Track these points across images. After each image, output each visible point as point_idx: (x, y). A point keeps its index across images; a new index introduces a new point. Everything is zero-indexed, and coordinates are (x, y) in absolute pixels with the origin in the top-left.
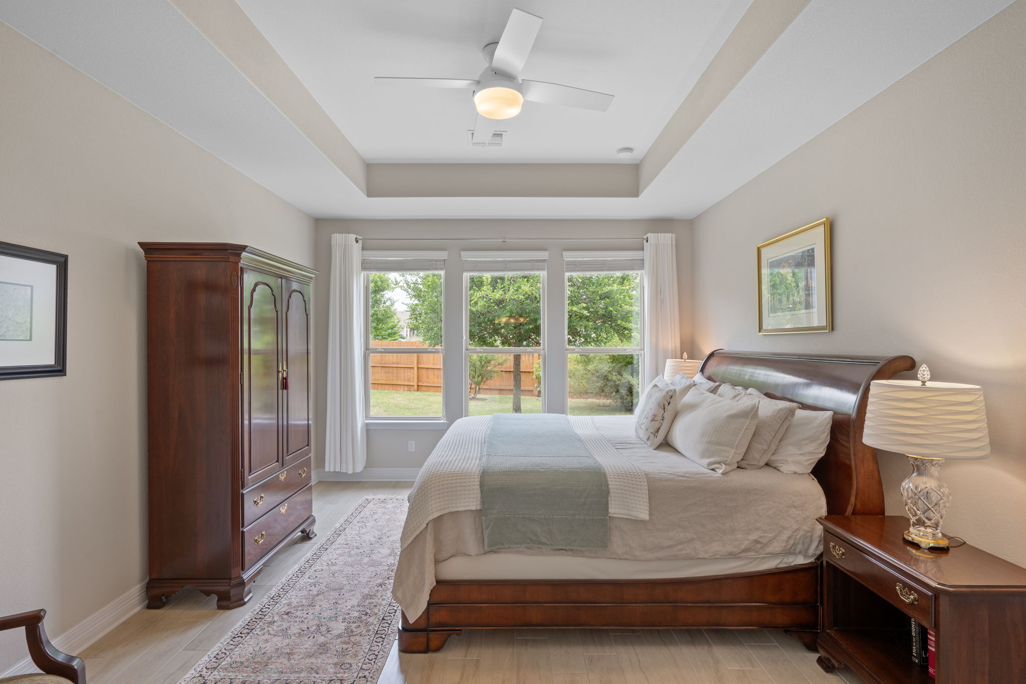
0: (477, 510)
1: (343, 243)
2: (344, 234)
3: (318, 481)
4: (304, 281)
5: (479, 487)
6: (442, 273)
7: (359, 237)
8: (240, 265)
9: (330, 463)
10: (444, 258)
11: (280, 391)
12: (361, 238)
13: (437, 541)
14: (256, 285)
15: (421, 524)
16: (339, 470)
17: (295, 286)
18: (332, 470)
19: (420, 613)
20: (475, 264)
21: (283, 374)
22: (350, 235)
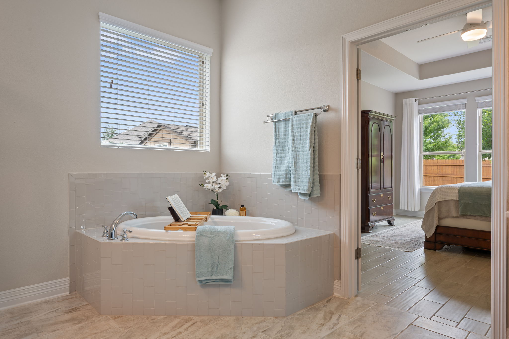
0: (457, 200)
1: (409, 103)
2: (409, 99)
3: (396, 214)
4: (391, 121)
5: (458, 192)
6: (465, 110)
7: (417, 99)
8: (368, 117)
9: (402, 205)
10: (465, 103)
11: (381, 163)
12: (418, 99)
13: (439, 210)
14: (373, 124)
15: (433, 204)
16: (407, 209)
17: (386, 123)
18: (403, 209)
19: (432, 235)
20: (485, 103)
21: (382, 157)
22: (412, 98)
